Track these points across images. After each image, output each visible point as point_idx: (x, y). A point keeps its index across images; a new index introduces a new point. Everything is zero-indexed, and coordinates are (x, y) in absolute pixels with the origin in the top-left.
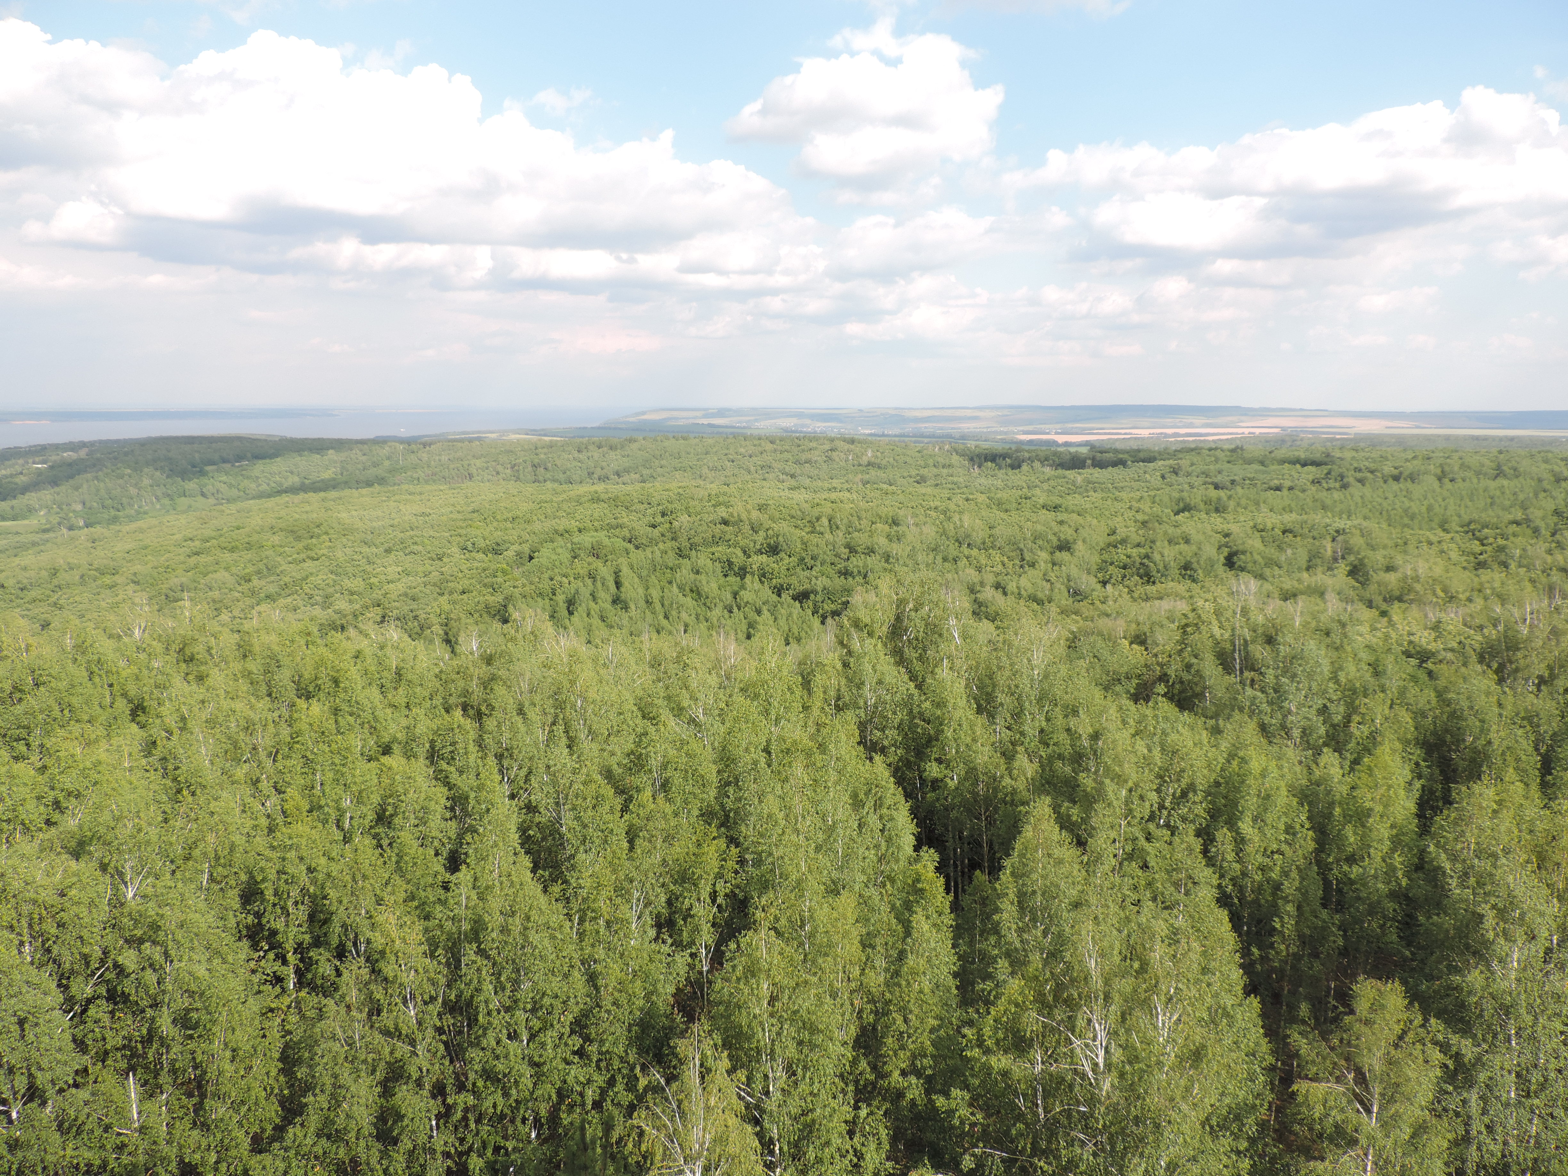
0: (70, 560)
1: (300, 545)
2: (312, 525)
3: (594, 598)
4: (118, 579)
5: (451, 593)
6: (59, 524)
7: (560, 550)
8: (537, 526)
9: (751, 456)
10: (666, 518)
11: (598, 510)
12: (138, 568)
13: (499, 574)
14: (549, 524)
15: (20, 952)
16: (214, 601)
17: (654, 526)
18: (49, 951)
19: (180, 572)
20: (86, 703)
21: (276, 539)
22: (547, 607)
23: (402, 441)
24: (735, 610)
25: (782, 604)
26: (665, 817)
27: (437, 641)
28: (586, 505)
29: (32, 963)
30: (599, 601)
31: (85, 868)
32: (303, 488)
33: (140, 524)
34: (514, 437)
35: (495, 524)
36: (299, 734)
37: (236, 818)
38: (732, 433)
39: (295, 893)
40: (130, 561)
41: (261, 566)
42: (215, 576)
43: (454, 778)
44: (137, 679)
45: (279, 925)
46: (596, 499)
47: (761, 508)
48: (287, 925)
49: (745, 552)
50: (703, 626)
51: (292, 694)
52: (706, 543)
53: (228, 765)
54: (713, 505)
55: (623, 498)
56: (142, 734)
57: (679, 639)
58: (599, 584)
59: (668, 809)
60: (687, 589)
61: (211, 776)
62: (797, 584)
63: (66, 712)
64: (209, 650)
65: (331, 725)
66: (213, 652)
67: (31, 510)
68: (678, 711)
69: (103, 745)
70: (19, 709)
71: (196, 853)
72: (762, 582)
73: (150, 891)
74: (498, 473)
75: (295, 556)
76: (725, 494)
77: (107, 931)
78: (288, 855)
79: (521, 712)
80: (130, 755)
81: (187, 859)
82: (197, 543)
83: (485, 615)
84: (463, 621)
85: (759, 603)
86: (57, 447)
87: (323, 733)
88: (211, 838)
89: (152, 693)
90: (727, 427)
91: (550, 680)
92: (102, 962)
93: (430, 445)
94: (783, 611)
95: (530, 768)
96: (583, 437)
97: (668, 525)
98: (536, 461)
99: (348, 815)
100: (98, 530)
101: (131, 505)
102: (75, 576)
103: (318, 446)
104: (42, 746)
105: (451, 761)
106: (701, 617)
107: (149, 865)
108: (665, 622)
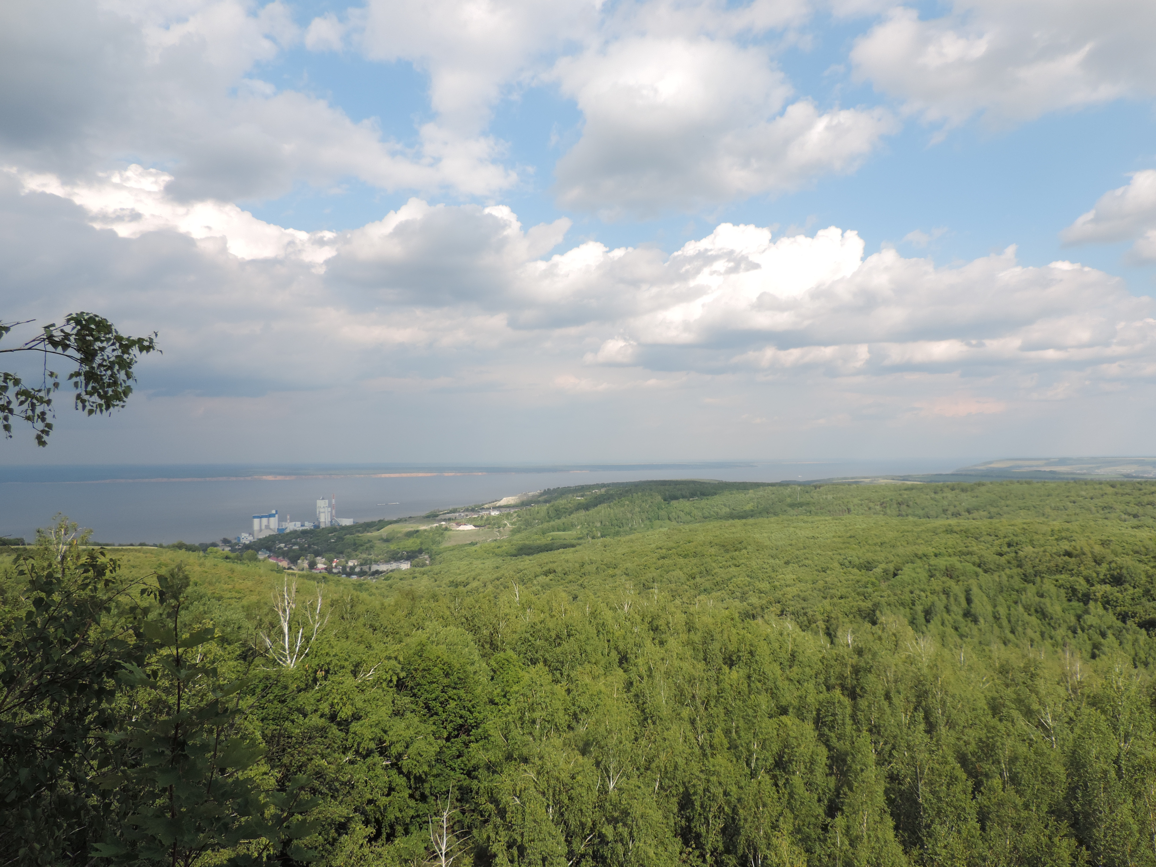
0: (591, 557)
1: (728, 556)
2: (736, 542)
3: (948, 611)
4: (618, 572)
5: (832, 598)
6: (587, 534)
7: (919, 570)
8: (900, 550)
9: (1092, 498)
10: (1012, 548)
11: (951, 540)
12: (629, 565)
13: (869, 585)
14: (910, 549)
15: (547, 811)
16: (672, 590)
17: (1001, 555)
18: (562, 814)
19: (652, 569)
20: (594, 651)
21: (713, 551)
22: (908, 615)
23: (799, 484)
24: (1079, 631)
25: (1127, 630)
26: (1015, 807)
27: (821, 633)
28: (942, 535)
29: (553, 820)
30: (952, 614)
31: (587, 762)
32: (731, 516)
33: (632, 536)
34: (883, 481)
35: (867, 547)
36: (723, 690)
37: (680, 746)
38: (1073, 479)
39: (715, 808)
40: (624, 561)
41: (702, 568)
42: (674, 573)
43: (834, 741)
44: (624, 638)
45: (703, 830)
46: (949, 531)
47: (1104, 543)
48: (707, 832)
49: (1088, 581)
50: (1048, 642)
51: (720, 661)
52: (1050, 571)
53: (676, 706)
54: (1057, 540)
55: (973, 531)
56: (625, 676)
57: (1026, 652)
58: (952, 599)
59: (1019, 801)
60: (1033, 610)
61: (665, 712)
62: (1143, 613)
63: (583, 655)
64: (668, 623)
65: (745, 688)
66: (670, 625)
67: (573, 525)
68: (1028, 713)
69: (602, 680)
70: (558, 650)
71: (653, 765)
72: (1105, 609)
73: (624, 785)
74: (870, 509)
75: (724, 563)
76: (1068, 530)
77: (596, 809)
78: (711, 778)
79: (888, 697)
80: (618, 689)
81: (647, 769)
82: (664, 551)
83: (857, 616)
84: (841, 620)
85: (1104, 627)
86: (589, 487)
87: (740, 693)
88: (663, 756)
89: (632, 649)
90: (1068, 474)
91: (911, 674)
92: (592, 830)
93: (820, 487)
94: (1129, 637)
95: (893, 745)
96: (939, 482)
97: (1013, 555)
98: (900, 500)
99: (755, 756)
100: (608, 539)
101: (627, 524)
102: (593, 568)
103: (743, 487)
104: (568, 675)
105: (832, 728)
106: (1046, 635)
107: (624, 768)
108: (1011, 636)
